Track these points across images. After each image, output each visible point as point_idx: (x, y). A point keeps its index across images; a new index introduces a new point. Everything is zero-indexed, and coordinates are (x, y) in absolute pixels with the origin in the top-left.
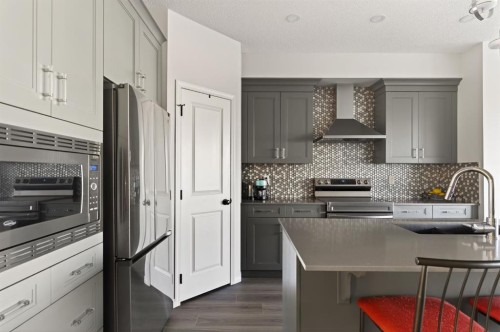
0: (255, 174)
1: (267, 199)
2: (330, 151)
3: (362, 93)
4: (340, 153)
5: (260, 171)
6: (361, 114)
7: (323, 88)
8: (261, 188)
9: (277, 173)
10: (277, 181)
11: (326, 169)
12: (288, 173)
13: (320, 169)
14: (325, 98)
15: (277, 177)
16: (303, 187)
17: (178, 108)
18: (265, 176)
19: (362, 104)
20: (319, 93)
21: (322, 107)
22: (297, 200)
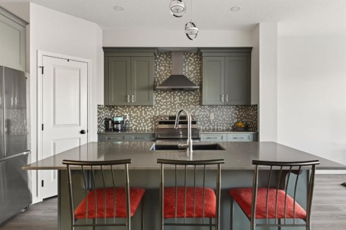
0: (119, 113)
1: (122, 130)
2: (170, 97)
3: (192, 57)
4: (177, 98)
5: (122, 111)
6: (191, 71)
7: (166, 53)
8: (117, 123)
9: (134, 113)
10: (134, 118)
11: (167, 109)
12: (141, 112)
13: (163, 109)
14: (166, 60)
15: (134, 115)
16: (151, 122)
17: (40, 70)
18: (125, 114)
19: (192, 64)
20: (163, 57)
21: (165, 66)
22: (148, 130)
